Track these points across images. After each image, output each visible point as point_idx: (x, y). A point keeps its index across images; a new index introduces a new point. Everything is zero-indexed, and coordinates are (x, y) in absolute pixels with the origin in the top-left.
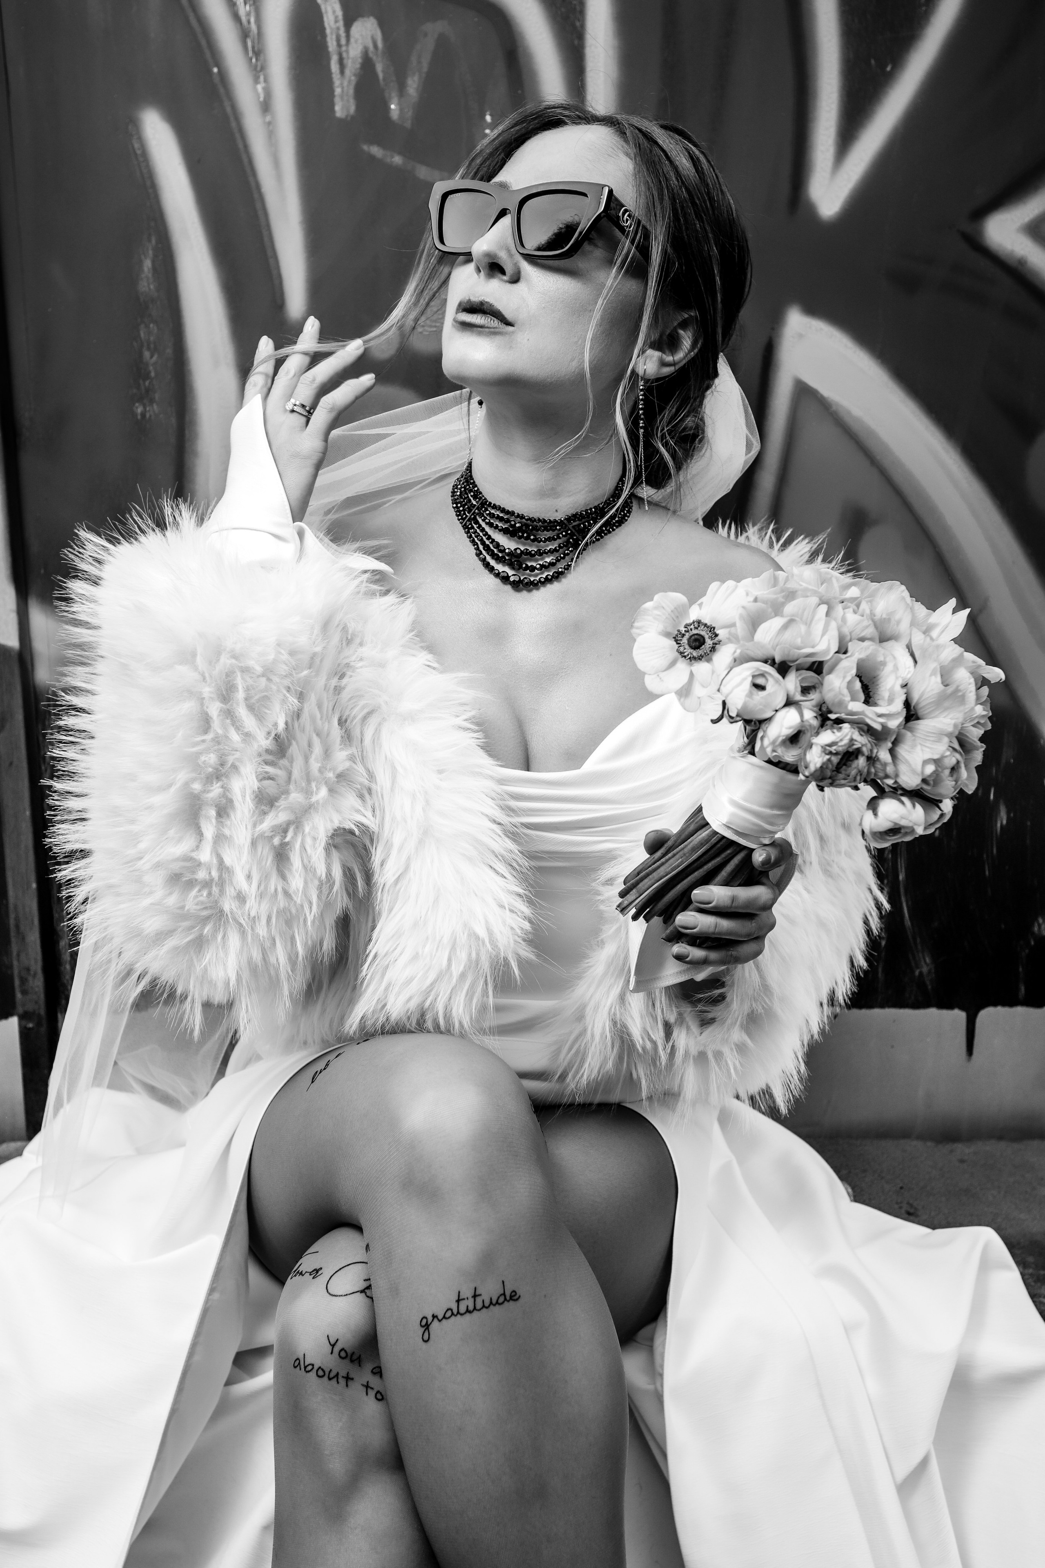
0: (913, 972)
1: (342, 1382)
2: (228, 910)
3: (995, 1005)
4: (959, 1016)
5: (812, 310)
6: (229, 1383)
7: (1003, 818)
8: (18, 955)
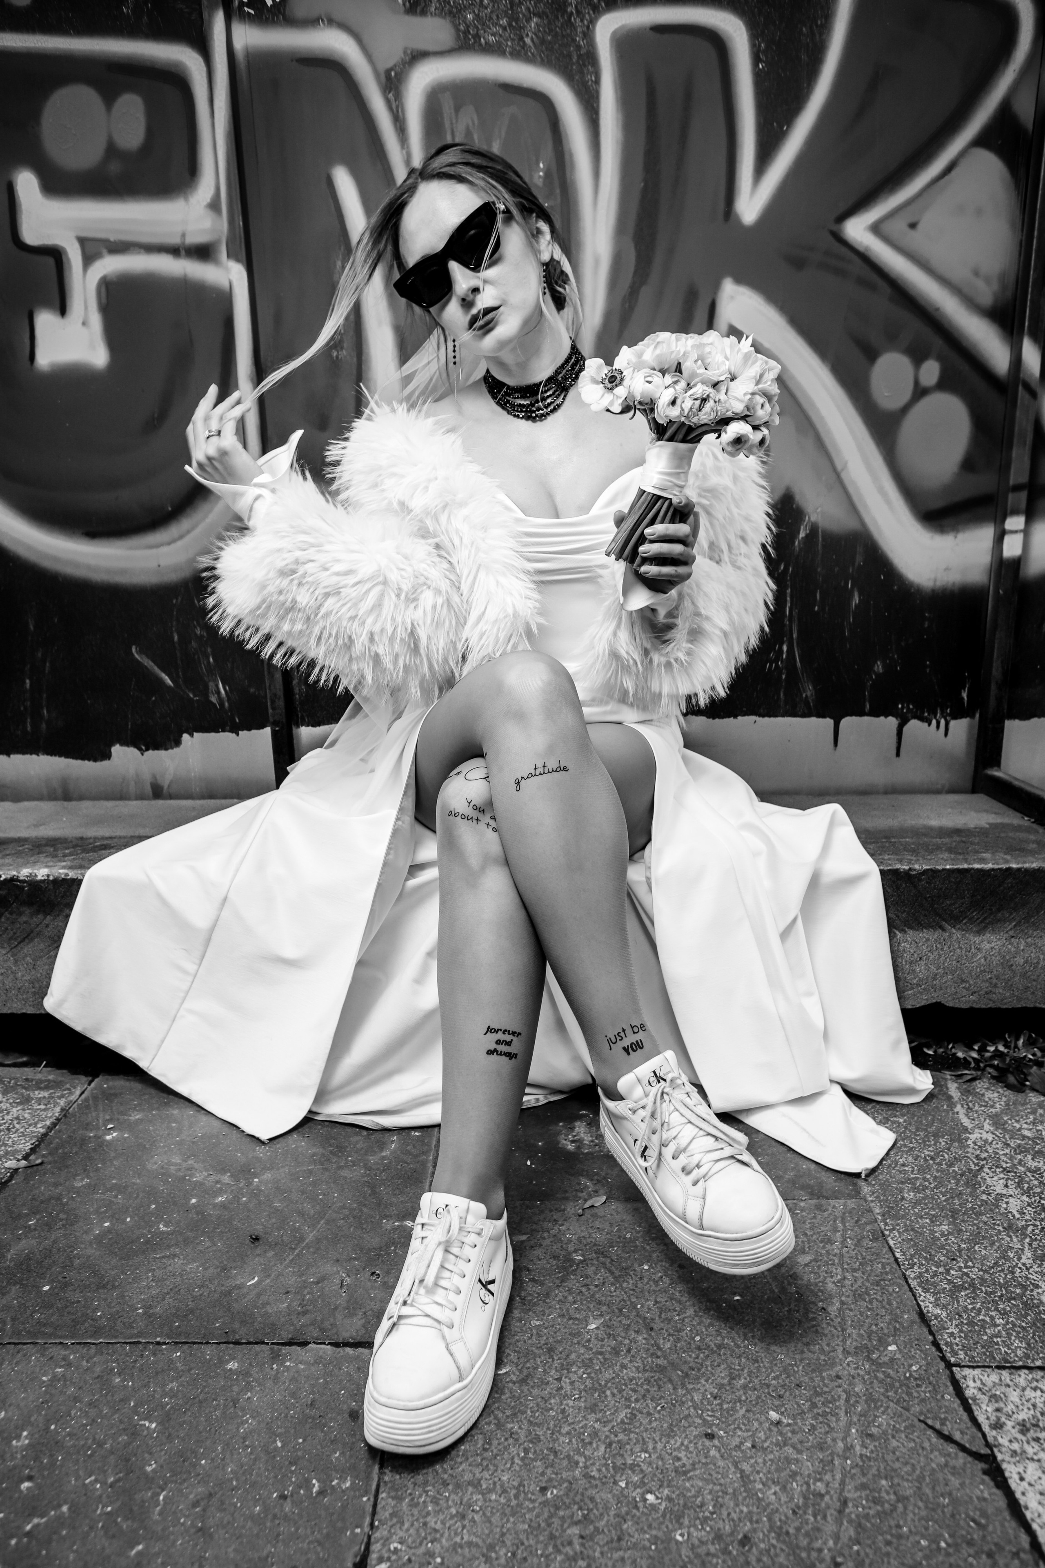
0: (802, 695)
1: (475, 821)
2: (400, 620)
3: (851, 715)
4: (829, 722)
5: (739, 280)
6: (407, 880)
7: (856, 599)
8: (270, 686)
